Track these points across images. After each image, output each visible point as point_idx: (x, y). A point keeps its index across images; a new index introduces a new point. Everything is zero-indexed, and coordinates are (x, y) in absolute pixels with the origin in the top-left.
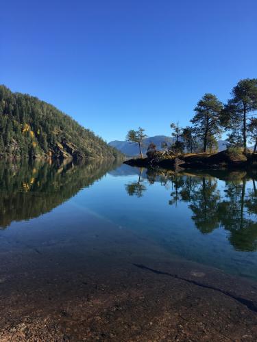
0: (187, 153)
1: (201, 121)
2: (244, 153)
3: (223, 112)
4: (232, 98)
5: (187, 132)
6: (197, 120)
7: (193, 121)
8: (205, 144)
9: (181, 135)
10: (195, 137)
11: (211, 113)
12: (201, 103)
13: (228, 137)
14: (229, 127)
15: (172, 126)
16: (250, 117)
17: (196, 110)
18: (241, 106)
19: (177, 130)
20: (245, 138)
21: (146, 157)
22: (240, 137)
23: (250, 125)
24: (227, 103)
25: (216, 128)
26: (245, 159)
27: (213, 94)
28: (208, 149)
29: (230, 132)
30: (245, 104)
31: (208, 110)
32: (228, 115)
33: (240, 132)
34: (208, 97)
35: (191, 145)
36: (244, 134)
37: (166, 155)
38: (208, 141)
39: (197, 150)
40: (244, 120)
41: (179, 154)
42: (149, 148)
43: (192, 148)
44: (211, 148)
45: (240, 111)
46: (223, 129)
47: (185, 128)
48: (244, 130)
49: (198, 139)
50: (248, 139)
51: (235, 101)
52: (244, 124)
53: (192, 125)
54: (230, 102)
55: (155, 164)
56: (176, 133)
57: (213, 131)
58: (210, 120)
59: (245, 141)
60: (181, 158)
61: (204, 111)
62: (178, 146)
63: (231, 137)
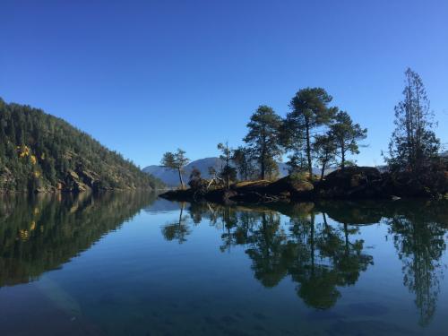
0: (243, 182)
1: (257, 139)
2: (310, 179)
3: (282, 128)
4: (291, 111)
5: (239, 155)
6: (251, 139)
7: (247, 140)
8: (263, 168)
9: (232, 158)
10: (249, 160)
11: (268, 129)
12: (254, 118)
13: (289, 160)
14: (291, 147)
15: (219, 146)
16: (314, 134)
17: (248, 126)
18: (302, 120)
19: (227, 152)
20: (310, 161)
21: (189, 187)
22: (304, 160)
23: (315, 145)
24: (285, 118)
25: (275, 148)
26: (311, 187)
27: (269, 106)
28: (266, 176)
29: (292, 153)
30: (307, 119)
31: (264, 125)
32: (287, 131)
33: (304, 154)
34: (263, 110)
35: (244, 168)
36: (308, 155)
37: (214, 183)
38: (266, 164)
39: (253, 176)
40: (308, 139)
41: (230, 183)
42: (191, 176)
43: (246, 175)
44: (270, 174)
45: (302, 127)
46: (283, 149)
47: (236, 148)
48: (308, 150)
49: (254, 162)
50: (314, 162)
51: (295, 114)
52: (308, 142)
53: (245, 145)
54: (289, 116)
55: (200, 197)
56: (225, 156)
57: (272, 152)
58: (267, 138)
59: (310, 164)
60: (233, 187)
61: (259, 127)
62: (228, 172)
63: (293, 159)
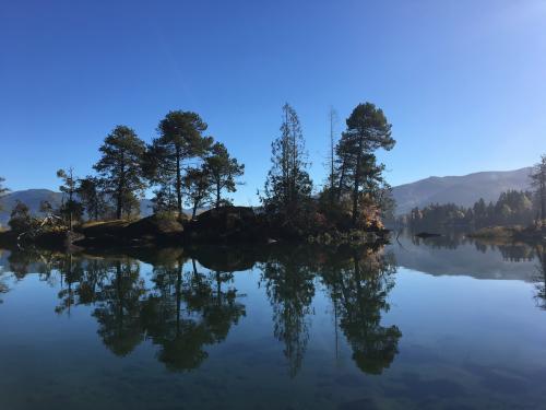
0: (88, 219)
1: (112, 168)
2: (179, 220)
3: (146, 156)
4: (159, 136)
5: (88, 185)
6: (104, 167)
7: (98, 168)
8: (120, 205)
9: (78, 191)
10: (102, 194)
11: (127, 155)
12: (110, 140)
13: (154, 196)
14: (157, 181)
15: (60, 174)
16: (186, 167)
17: (101, 149)
18: (173, 149)
19: (70, 182)
20: (180, 197)
21: (9, 228)
22: (172, 196)
23: (186, 179)
24: (151, 144)
25: (137, 181)
26: (181, 229)
27: (129, 127)
28: (124, 214)
29: (159, 187)
30: (177, 148)
31: (122, 151)
32: (153, 162)
33: (172, 188)
34: (122, 131)
35: (94, 206)
36: (178, 191)
37: (49, 224)
38: (124, 199)
39: (106, 215)
40: (178, 171)
41: (74, 223)
42: (14, 214)
43: (97, 213)
44: (129, 212)
45: (172, 157)
46: (148, 182)
47: (84, 178)
48: (178, 185)
49: (107, 197)
50: (184, 199)
51: (164, 141)
52: (178, 176)
53: (95, 174)
54: (156, 142)
55: (27, 241)
56: (68, 187)
57: (132, 185)
58: (127, 167)
59: (180, 202)
60: (77, 229)
61: (115, 152)
62: (71, 209)
63: (160, 194)
